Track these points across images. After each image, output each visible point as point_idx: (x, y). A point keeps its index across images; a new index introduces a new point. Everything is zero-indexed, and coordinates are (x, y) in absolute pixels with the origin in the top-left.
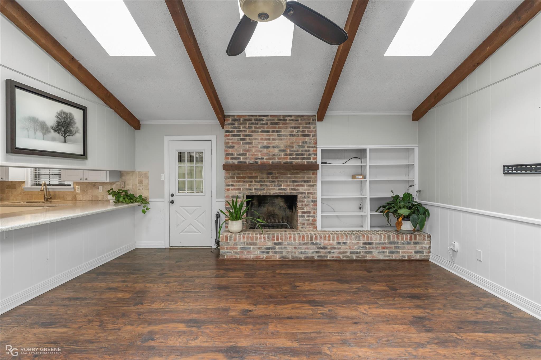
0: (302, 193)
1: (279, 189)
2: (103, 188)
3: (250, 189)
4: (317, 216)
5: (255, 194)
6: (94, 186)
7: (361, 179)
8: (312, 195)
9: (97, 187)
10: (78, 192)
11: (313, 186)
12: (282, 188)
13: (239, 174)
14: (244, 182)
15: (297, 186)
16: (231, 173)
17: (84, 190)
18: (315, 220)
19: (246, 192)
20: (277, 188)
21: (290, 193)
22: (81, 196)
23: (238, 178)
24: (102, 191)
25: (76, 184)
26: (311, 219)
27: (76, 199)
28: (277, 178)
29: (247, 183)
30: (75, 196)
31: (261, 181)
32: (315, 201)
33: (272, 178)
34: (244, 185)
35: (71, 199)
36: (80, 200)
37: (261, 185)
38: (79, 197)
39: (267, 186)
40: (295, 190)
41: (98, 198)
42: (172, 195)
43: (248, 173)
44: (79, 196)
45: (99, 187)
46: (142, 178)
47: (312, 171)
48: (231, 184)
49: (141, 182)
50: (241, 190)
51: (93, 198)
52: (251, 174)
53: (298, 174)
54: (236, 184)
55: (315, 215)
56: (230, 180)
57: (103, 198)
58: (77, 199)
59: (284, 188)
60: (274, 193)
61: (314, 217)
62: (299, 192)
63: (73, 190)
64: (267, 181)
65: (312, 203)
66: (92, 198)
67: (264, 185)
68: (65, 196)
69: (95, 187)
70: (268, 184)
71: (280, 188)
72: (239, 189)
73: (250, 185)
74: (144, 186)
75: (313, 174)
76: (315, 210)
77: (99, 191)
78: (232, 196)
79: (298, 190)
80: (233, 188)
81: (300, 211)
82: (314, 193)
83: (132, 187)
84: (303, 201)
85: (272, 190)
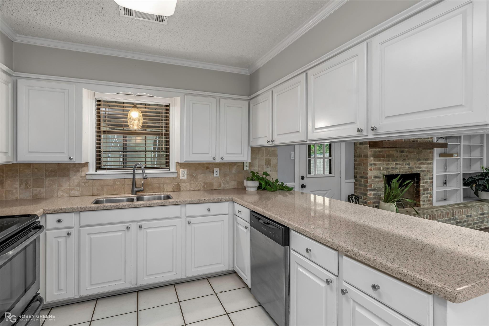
0: (424, 171)
1: (409, 168)
2: (220, 171)
3: (388, 169)
4: (432, 193)
5: (391, 173)
6: (207, 168)
7: (456, 157)
8: (430, 172)
9: (212, 170)
10: (183, 178)
11: (430, 164)
12: (410, 166)
13: (380, 152)
14: (384, 160)
15: (421, 164)
16: (374, 151)
17: (192, 175)
18: (431, 197)
19: (385, 172)
20: (407, 166)
21: (416, 171)
22: (187, 183)
23: (379, 156)
24: (218, 176)
25: (180, 166)
26: (429, 196)
27: (180, 188)
28: (407, 156)
29: (386, 162)
30: (178, 184)
31: (396, 159)
32: (431, 179)
33: (404, 156)
34: (383, 164)
35: (171, 190)
36: (185, 190)
37: (396, 164)
38: (184, 186)
39: (400, 164)
40: (419, 168)
41: (213, 185)
42: (303, 178)
43: (387, 151)
44: (184, 184)
45: (215, 170)
46: (270, 156)
47: (430, 149)
48: (374, 163)
49: (268, 162)
50: (381, 169)
51: (206, 187)
52: (389, 152)
53: (421, 152)
54: (377, 163)
55: (432, 192)
56: (372, 159)
57: (220, 185)
58: (182, 189)
59: (412, 167)
60: (405, 172)
61: (430, 193)
62: (421, 170)
63: (175, 175)
64: (400, 159)
65: (429, 181)
66: (204, 186)
67: (398, 163)
68: (162, 185)
69: (209, 169)
70: (401, 162)
71: (409, 166)
72: (379, 169)
73: (388, 164)
74: (272, 167)
75: (430, 152)
76: (432, 186)
77: (215, 175)
78: (374, 176)
79: (421, 168)
80: (374, 167)
81: (422, 188)
82: (430, 171)
83: (257, 168)
84: (424, 178)
85: (403, 169)
